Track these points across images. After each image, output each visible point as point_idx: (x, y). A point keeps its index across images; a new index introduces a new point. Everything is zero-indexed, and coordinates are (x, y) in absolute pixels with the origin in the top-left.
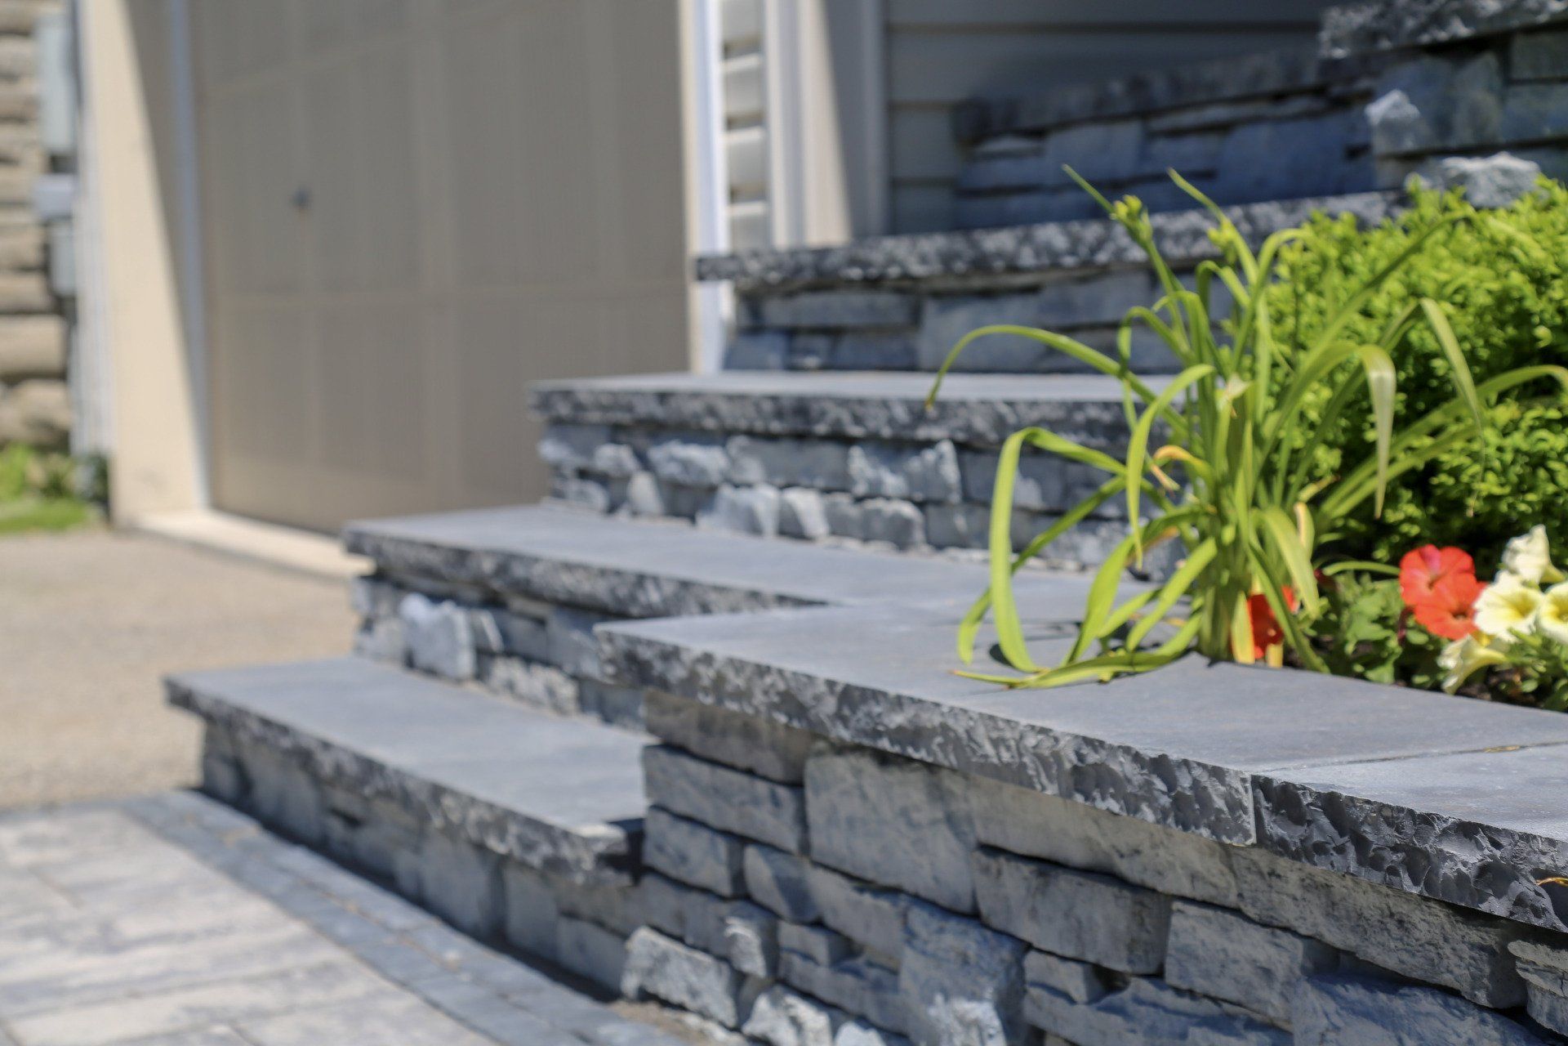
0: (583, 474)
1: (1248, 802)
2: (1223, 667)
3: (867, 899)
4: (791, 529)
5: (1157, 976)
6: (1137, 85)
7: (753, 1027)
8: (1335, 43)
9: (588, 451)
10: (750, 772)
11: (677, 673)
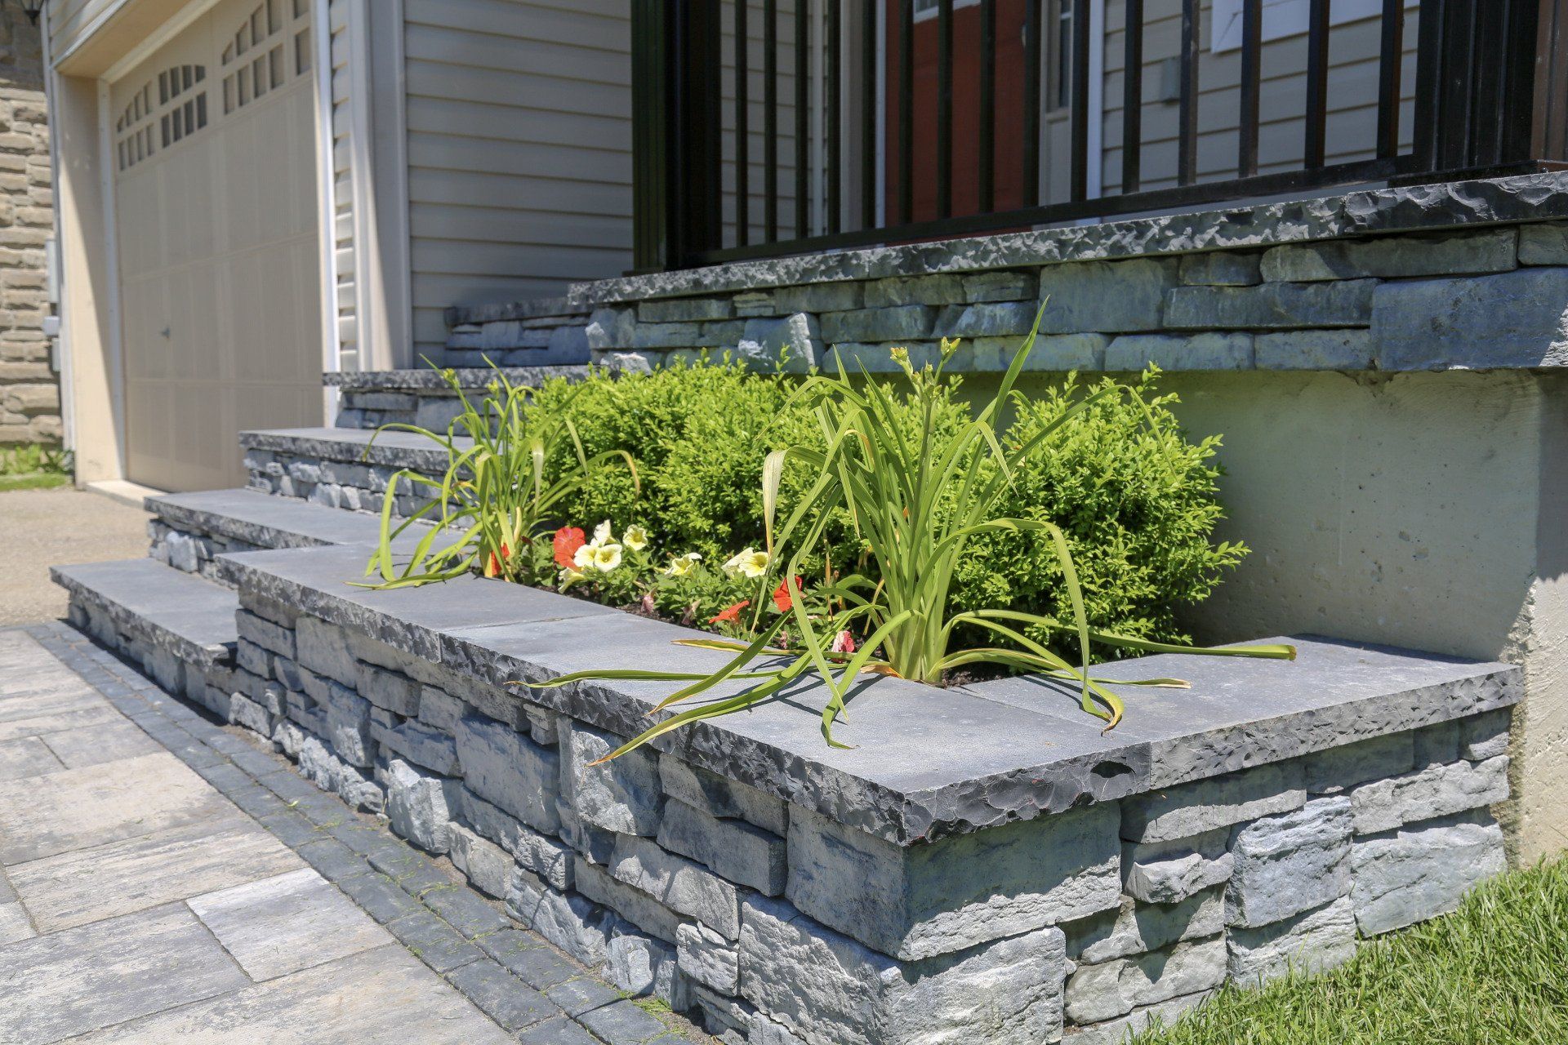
0: (263, 475)
1: (438, 645)
2: (480, 580)
3: (318, 681)
4: (346, 505)
5: (415, 717)
6: (517, 306)
7: (276, 738)
8: (573, 299)
9: (264, 464)
10: (276, 623)
11: (244, 578)
